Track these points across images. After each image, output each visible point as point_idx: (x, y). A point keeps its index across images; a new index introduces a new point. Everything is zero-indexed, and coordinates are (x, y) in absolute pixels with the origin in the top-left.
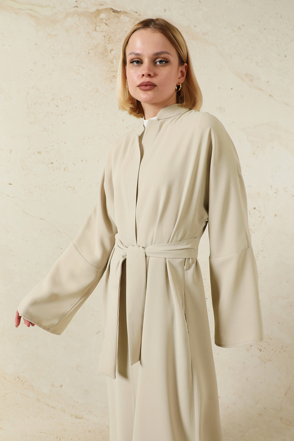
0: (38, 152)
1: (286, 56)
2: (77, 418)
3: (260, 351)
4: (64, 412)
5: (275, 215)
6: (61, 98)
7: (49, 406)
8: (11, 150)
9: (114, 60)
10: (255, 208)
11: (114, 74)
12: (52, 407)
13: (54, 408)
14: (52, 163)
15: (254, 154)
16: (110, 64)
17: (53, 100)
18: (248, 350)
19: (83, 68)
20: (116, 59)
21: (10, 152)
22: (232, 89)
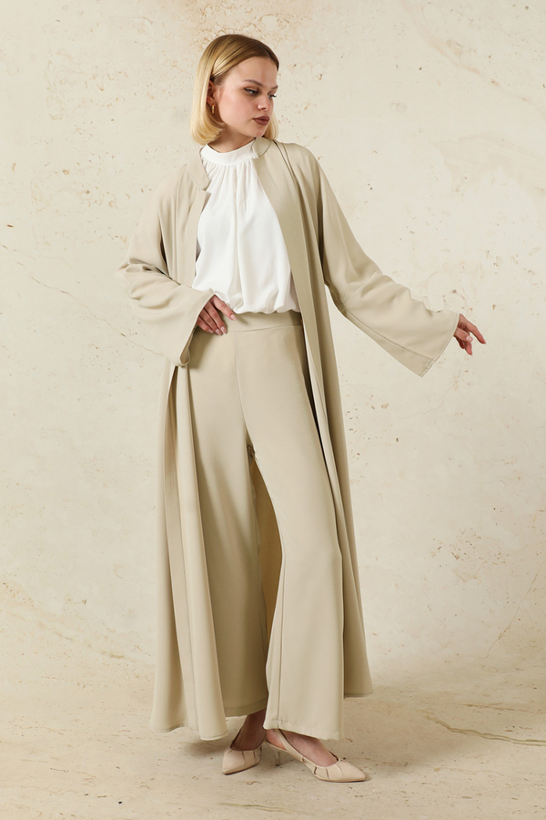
0: (64, 171)
1: (527, 8)
2: (113, 656)
3: (457, 558)
4: (90, 646)
5: (494, 306)
6: (108, 75)
7: (61, 635)
8: (14, 165)
9: (208, 9)
10: (454, 291)
11: (206, 35)
12: (67, 638)
13: (70, 639)
14: (88, 192)
15: (457, 190)
16: (200, 16)
17: (94, 77)
18: (434, 556)
19: (152, 22)
20: (211, 8)
21: (13, 168)
22: (420, 69)
